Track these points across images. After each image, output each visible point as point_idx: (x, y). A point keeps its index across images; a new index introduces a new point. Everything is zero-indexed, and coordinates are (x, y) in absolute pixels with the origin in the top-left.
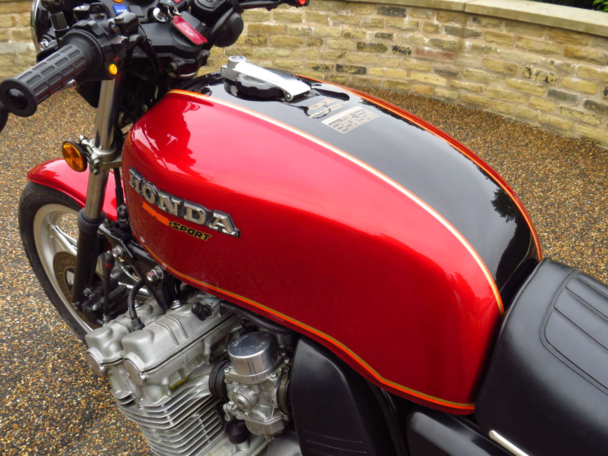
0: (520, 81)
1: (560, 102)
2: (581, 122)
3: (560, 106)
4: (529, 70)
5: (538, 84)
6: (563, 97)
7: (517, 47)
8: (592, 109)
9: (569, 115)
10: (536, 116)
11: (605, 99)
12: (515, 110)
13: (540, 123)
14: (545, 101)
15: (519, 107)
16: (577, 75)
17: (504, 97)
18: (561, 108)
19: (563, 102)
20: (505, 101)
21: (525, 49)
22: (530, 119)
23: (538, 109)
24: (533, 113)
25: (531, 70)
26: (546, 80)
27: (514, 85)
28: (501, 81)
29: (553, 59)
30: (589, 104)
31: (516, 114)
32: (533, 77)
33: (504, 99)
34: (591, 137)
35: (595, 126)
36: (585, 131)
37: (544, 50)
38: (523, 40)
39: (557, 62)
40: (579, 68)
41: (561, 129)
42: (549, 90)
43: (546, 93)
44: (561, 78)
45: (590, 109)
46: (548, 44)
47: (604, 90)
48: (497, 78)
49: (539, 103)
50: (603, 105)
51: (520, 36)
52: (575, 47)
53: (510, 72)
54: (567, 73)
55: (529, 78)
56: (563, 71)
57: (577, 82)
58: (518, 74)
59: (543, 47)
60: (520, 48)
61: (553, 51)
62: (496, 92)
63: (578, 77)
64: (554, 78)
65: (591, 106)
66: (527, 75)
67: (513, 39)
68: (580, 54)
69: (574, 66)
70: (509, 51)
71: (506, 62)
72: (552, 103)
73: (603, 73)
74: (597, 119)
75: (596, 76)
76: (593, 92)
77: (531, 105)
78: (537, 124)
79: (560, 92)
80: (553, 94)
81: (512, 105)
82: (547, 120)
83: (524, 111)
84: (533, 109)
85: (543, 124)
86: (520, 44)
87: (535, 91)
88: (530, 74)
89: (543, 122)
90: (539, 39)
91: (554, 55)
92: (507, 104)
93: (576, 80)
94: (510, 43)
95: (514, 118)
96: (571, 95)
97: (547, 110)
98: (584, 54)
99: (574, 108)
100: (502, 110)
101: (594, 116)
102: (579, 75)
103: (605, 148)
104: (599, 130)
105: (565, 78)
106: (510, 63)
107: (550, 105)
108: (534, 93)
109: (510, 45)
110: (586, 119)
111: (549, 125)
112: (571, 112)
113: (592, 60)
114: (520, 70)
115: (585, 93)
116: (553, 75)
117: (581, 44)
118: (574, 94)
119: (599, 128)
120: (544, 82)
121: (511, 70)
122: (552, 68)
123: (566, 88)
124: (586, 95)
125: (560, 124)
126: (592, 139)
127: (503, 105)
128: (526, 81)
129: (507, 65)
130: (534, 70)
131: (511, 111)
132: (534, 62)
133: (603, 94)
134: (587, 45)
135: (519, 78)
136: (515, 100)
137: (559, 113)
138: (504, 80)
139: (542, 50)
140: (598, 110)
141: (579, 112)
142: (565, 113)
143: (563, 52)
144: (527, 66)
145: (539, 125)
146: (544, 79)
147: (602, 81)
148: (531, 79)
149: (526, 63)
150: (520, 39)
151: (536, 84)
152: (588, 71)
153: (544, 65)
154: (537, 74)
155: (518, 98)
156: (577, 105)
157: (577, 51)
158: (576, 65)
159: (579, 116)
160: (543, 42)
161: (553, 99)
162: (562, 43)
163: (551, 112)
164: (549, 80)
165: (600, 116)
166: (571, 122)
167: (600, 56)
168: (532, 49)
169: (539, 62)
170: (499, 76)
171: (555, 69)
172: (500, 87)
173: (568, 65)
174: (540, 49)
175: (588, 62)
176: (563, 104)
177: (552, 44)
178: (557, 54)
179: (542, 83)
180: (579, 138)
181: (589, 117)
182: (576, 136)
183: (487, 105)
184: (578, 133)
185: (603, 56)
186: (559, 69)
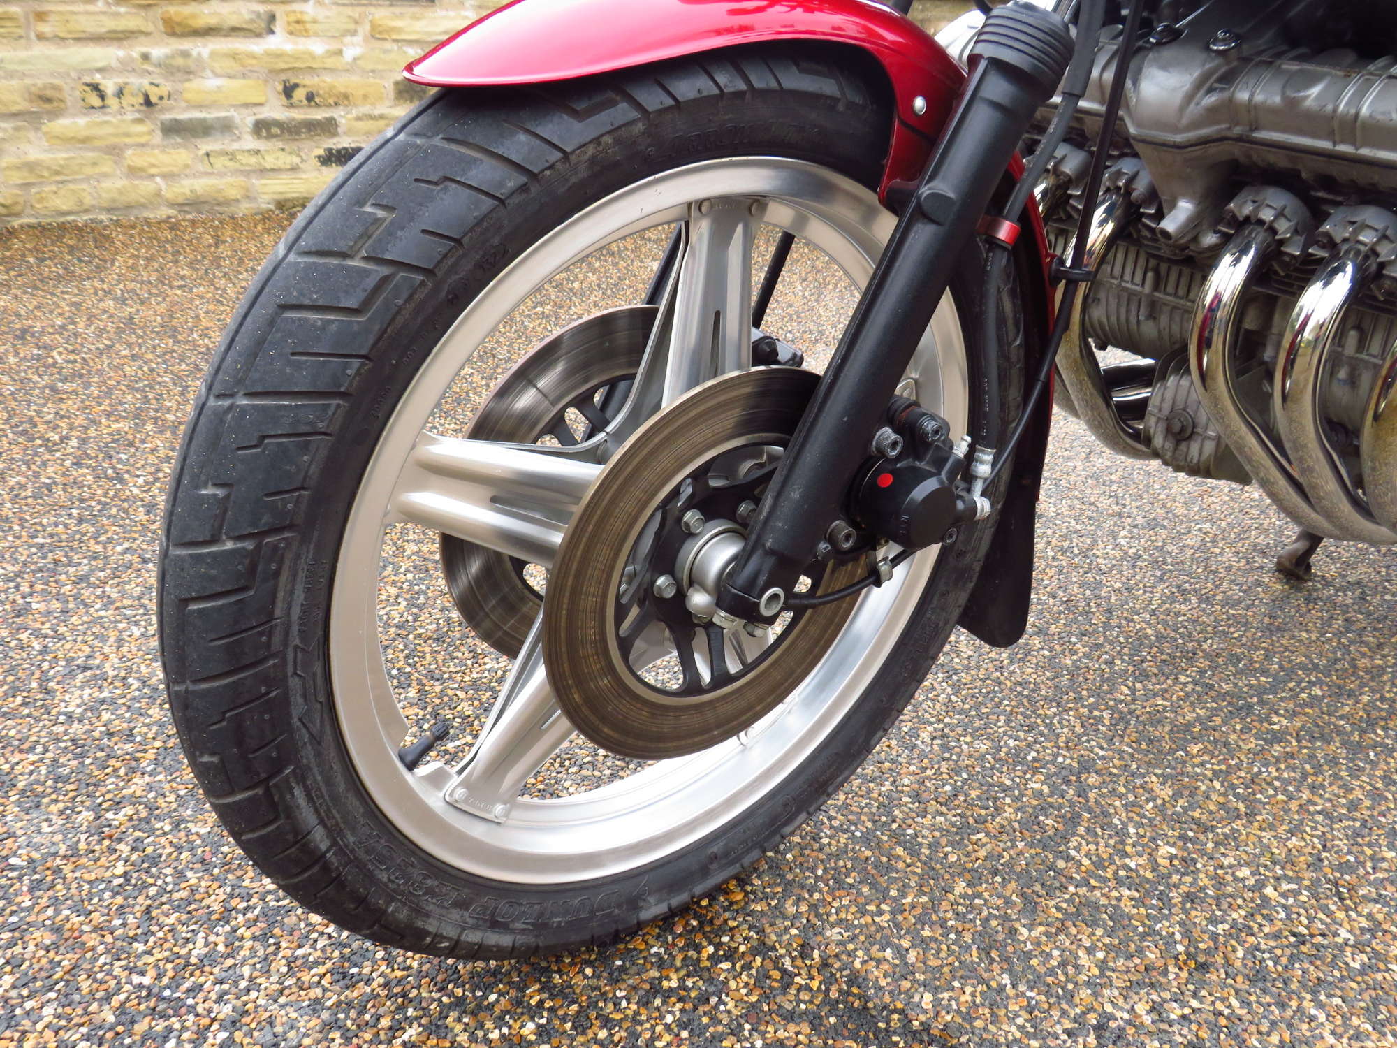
0: (82, 121)
1: (198, 142)
2: (263, 172)
3: (202, 152)
4: (96, 88)
5: (129, 117)
6: (201, 129)
7: (41, 37)
8: (275, 136)
9: (231, 164)
10: (158, 194)
11: (292, 106)
12: (100, 196)
13: (172, 205)
14: (163, 151)
15: (106, 184)
16: (213, 71)
17: (57, 173)
18: (208, 154)
19: (204, 140)
20: (63, 182)
21: (63, 39)
22: (143, 206)
23: (153, 176)
24: (145, 188)
25: (102, 88)
26: (148, 102)
27: (72, 135)
28: (32, 135)
29: (144, 50)
30: (262, 128)
31: (105, 205)
32: (112, 101)
33: (58, 178)
34: (295, 195)
35: (294, 169)
36: (279, 189)
37: (115, 32)
38: (52, 18)
39: (158, 52)
40: (213, 54)
41: (227, 202)
42: (162, 123)
43: (159, 133)
44: (179, 86)
45: (270, 136)
46: (117, 14)
47: (280, 88)
48: (17, 129)
49: (153, 160)
50: (294, 119)
51: (39, 9)
52: (188, 10)
53: (48, 106)
54: (189, 73)
55: (103, 107)
56: (179, 70)
57: (218, 87)
58: (69, 104)
59: (109, 24)
60: (47, 39)
61: (135, 29)
62: (31, 167)
63: (217, 75)
64: (163, 91)
65: (268, 130)
66: (95, 101)
67: (23, 20)
68: (201, 23)
69: (199, 54)
70: (23, 54)
71: (28, 81)
72: (182, 151)
73: (268, 54)
74: (290, 153)
75: (254, 62)
76: (261, 99)
77: (133, 172)
78: (164, 212)
79: (191, 120)
80: (174, 129)
81: (84, 186)
82: (188, 192)
83: (120, 192)
84: (141, 178)
85: (181, 206)
86: (45, 28)
87: (127, 135)
88: (102, 97)
89: (181, 200)
90: (90, 8)
91: (142, 39)
92: (71, 186)
93: (211, 83)
94: (20, 31)
95: (104, 217)
96: (218, 119)
97: (175, 170)
98: (213, 21)
99: (235, 146)
100: (64, 208)
101: (283, 150)
102: (218, 71)
104: (304, 176)
105: (187, 85)
106: (40, 83)
107: (179, 155)
108: (127, 140)
109: (21, 37)
110: (270, 162)
111: (195, 203)
112: (232, 156)
113: (235, 30)
114: (72, 93)
115: (246, 105)
116: (157, 86)
118: (223, 114)
119: (304, 172)
120: (144, 108)
121: (49, 100)
122: (150, 69)
123: (200, 107)
124: (249, 111)
125: (219, 191)
126: (297, 199)
127: (62, 192)
128: (98, 117)
129: (33, 89)
130: (109, 86)
131: (88, 201)
132: (100, 64)
133: (283, 97)
135: (74, 115)
136: (89, 171)
137: (209, 169)
138: (37, 129)
139: (109, 32)
140: (287, 136)
141: (249, 151)
142: (220, 162)
143: (162, 28)
144: (88, 79)
145: (172, 212)
146: (141, 100)
147: (271, 71)
148: (108, 110)
149: (82, 72)
150: (41, 16)
151: (125, 117)
152: (234, 56)
153: (126, 67)
154: (120, 93)
155: (95, 164)
156: (239, 138)
157: (194, 16)
158: (202, 49)
159: (253, 160)
160: (104, 13)
161: (179, 140)
162: (149, 5)
163: (188, 171)
164: (154, 99)
165: (294, 146)
166: (241, 180)
167: (247, 16)
168: (83, 35)
169: (114, 64)
170: (20, 124)
171: (157, 70)
172: (35, 149)
173: (185, 54)
174: (103, 30)
175: (226, 36)
176: (206, 145)
177: (127, 13)
178: (147, 34)
179: (138, 111)
180: (272, 207)
181: (274, 154)
182: (264, 206)
183: (17, 208)
184: (265, 197)
185: (253, 16)
186: (168, 68)
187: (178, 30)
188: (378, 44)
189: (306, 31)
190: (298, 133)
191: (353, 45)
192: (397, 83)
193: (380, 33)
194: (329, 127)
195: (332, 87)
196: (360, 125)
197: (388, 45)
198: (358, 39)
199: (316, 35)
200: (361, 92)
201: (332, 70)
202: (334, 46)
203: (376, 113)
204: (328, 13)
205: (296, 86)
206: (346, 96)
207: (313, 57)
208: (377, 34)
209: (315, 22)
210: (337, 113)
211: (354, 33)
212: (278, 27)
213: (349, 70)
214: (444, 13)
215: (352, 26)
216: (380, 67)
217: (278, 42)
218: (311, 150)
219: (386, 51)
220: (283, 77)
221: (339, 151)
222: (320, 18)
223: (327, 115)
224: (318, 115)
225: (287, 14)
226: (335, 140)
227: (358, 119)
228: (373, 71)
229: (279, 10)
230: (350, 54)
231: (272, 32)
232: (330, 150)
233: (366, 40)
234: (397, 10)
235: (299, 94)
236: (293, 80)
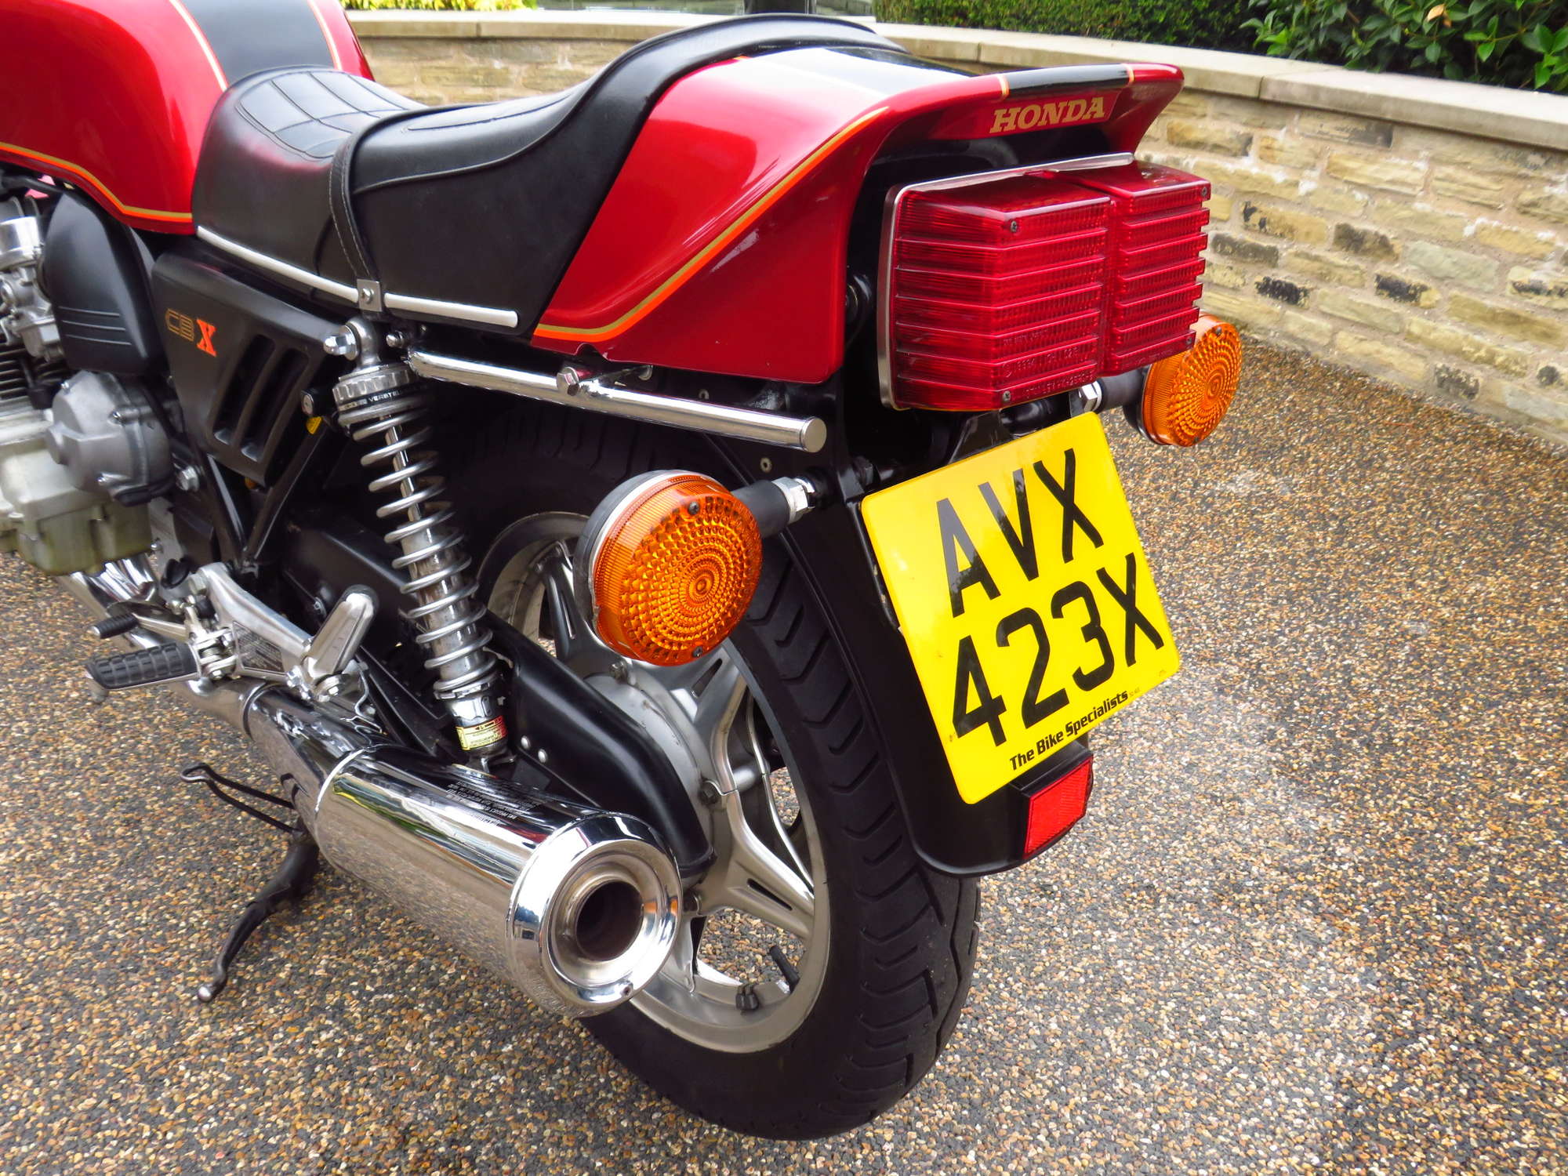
2: (1210, 284)
8: (1226, 254)
11: (1247, 228)
30: (1219, 243)
35: (1235, 289)
36: (1220, 304)
40: (1195, 166)
45: (1223, 253)
47: (1242, 209)
50: (1245, 242)
52: (1186, 123)
65: (1223, 246)
68: (1196, 135)
69: (1186, 164)
73: (1238, 174)
74: (1237, 273)
75: (1225, 179)
76: (1224, 216)
98: (1201, 136)
101: (1230, 268)
103: (1256, 337)
104: (1242, 299)
110: (1216, 276)
113: (1216, 148)
117: (1194, 114)
119: (1242, 295)
133: (1242, 218)
134: (1204, 116)
140: (1235, 256)
143: (1164, 136)
147: (1238, 191)
152: (1210, 171)
157: (1189, 129)
158: (1189, 160)
165: (1240, 267)
167: (1228, 136)
173: (1175, 162)
175: (1211, 151)
178: (1157, 140)
181: (1221, 270)
185: (1233, 137)
187: (1176, 140)
188: (1332, 182)
189: (1273, 157)
190: (1245, 255)
191: (1310, 179)
192: (1339, 227)
193: (1335, 171)
194: (1269, 256)
195: (1282, 218)
196: (1298, 261)
197: (1340, 186)
198: (1315, 174)
199: (1280, 163)
200: (1305, 229)
201: (1287, 201)
202: (1292, 177)
203: (1314, 253)
204: (1294, 144)
205: (1254, 210)
206: (1291, 230)
207: (1272, 185)
208: (1333, 172)
209: (1281, 150)
210: (1281, 245)
211: (1313, 167)
212: (1253, 150)
213: (1301, 203)
214: (1397, 161)
215: (1312, 160)
216: (1327, 207)
217: (1248, 165)
218: (1254, 276)
219: (1337, 192)
220: (1247, 199)
221: (1275, 283)
222: (1286, 146)
223: (1272, 245)
224: (1265, 243)
225: (1263, 138)
226: (1274, 271)
227: (1297, 255)
228: (1321, 209)
229: (1257, 134)
230: (1305, 187)
231: (1246, 154)
232: (1267, 280)
233: (1321, 176)
234: (1355, 150)
235: (1255, 218)
236: (1253, 205)
